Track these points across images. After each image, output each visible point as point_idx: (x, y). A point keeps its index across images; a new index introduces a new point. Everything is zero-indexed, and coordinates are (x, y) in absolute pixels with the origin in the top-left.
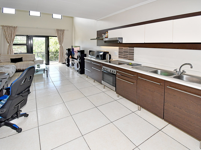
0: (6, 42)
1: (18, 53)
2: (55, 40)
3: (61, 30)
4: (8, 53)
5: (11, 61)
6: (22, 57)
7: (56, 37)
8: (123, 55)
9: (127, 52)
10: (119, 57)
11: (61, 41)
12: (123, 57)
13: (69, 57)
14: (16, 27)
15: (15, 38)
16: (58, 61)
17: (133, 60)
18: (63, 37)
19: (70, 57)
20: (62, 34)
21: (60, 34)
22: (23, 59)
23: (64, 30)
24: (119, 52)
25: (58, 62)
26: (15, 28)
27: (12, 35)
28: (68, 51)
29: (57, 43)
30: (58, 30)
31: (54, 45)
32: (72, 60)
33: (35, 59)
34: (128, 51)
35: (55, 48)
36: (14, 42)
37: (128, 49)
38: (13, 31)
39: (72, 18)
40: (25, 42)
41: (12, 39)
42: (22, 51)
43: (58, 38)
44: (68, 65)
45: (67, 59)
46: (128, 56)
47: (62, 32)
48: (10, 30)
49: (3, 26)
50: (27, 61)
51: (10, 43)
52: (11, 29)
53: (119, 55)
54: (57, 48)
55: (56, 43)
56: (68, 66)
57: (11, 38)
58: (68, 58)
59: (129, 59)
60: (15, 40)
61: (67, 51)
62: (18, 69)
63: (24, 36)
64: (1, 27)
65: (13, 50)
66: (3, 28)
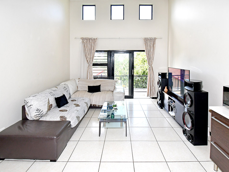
0: (86, 61)
2: (142, 57)
3: (151, 39)
4: (87, 78)
5: (88, 90)
6: (100, 85)
7: (144, 51)
11: (150, 59)
13: (163, 89)
14: (95, 38)
18: (153, 51)
19: (166, 90)
20: (152, 46)
21: (150, 45)
22: (101, 89)
23: (155, 39)
26: (94, 40)
28: (162, 78)
29: (145, 61)
30: (146, 40)
31: (142, 63)
32: (169, 98)
35: (142, 68)
36: (94, 61)
38: (93, 45)
43: (146, 53)
44: (162, 105)
45: (160, 92)
47: (152, 43)
48: (90, 44)
49: (83, 39)
50: (105, 92)
51: (89, 62)
52: (91, 42)
54: (144, 68)
55: (143, 61)
56: (162, 108)
57: (91, 55)
58: (162, 92)
60: (95, 58)
61: (160, 77)
62: (94, 105)
63: (105, 51)
64: (81, 40)
65: (93, 72)
66: (83, 42)
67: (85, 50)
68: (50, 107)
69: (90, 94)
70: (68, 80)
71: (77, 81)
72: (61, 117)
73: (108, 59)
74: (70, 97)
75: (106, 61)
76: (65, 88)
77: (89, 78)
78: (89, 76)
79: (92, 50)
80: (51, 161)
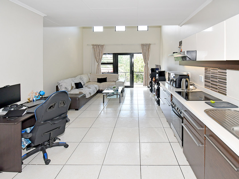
0: (96, 61)
1: (106, 72)
3: (146, 45)
4: (97, 73)
5: (97, 81)
6: (107, 77)
7: (141, 53)
8: (210, 82)
9: (216, 78)
10: (205, 85)
11: (146, 59)
12: (211, 85)
13: (152, 79)
15: (103, 57)
16: (143, 83)
17: (226, 95)
18: (148, 53)
19: (154, 79)
21: (146, 49)
22: (107, 80)
23: (149, 45)
24: (206, 77)
25: (143, 85)
26: (102, 46)
27: (101, 54)
30: (143, 45)
33: (118, 80)
34: (218, 75)
36: (102, 61)
37: (217, 71)
38: (101, 49)
39: (160, 27)
40: (112, 61)
41: (100, 58)
42: (109, 70)
43: (143, 55)
46: (217, 85)
47: (147, 47)
48: (99, 49)
49: (93, 45)
50: (110, 82)
51: (98, 62)
53: (205, 81)
56: (152, 92)
58: (151, 81)
59: (219, 92)
60: (102, 59)
61: (151, 71)
62: (101, 90)
63: (111, 54)
64: (92, 46)
65: (101, 69)
66: (93, 48)
67: (95, 54)
68: (72, 88)
69: (99, 83)
70: (82, 74)
71: (89, 75)
72: (80, 92)
73: (113, 60)
74: (84, 85)
75: (112, 60)
76: (81, 79)
77: (98, 73)
78: (98, 71)
79: (101, 53)
80: (75, 110)
